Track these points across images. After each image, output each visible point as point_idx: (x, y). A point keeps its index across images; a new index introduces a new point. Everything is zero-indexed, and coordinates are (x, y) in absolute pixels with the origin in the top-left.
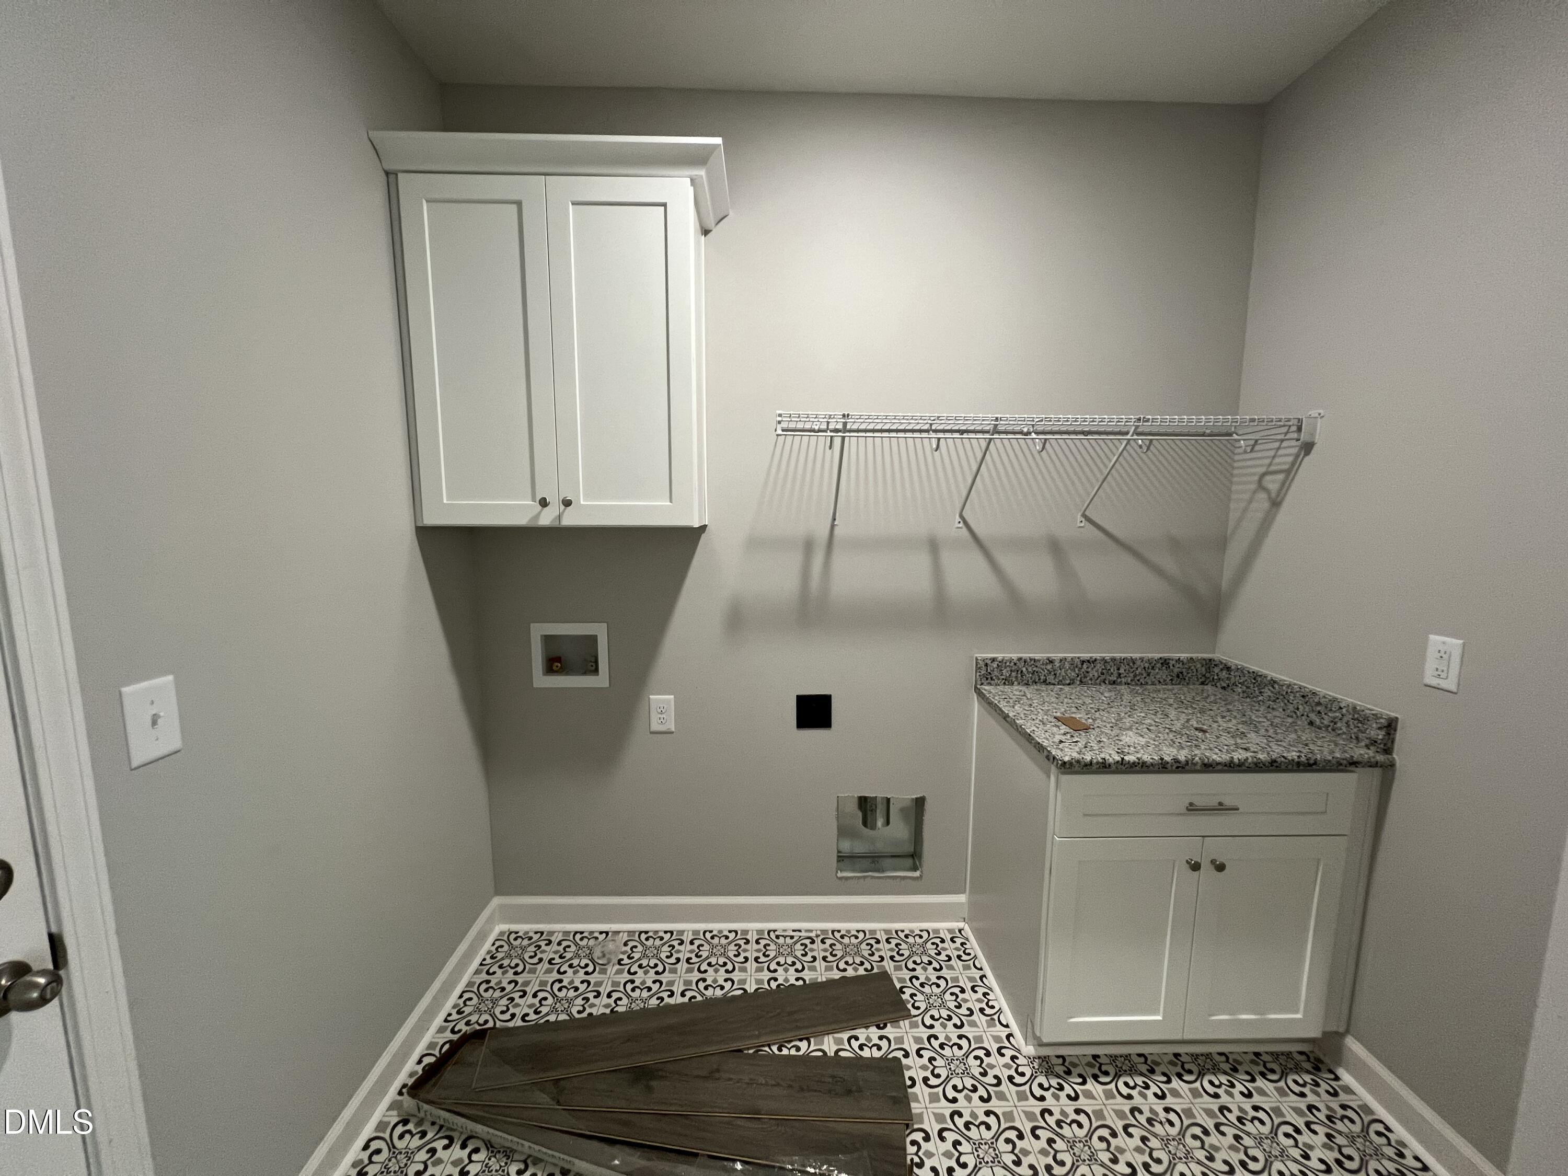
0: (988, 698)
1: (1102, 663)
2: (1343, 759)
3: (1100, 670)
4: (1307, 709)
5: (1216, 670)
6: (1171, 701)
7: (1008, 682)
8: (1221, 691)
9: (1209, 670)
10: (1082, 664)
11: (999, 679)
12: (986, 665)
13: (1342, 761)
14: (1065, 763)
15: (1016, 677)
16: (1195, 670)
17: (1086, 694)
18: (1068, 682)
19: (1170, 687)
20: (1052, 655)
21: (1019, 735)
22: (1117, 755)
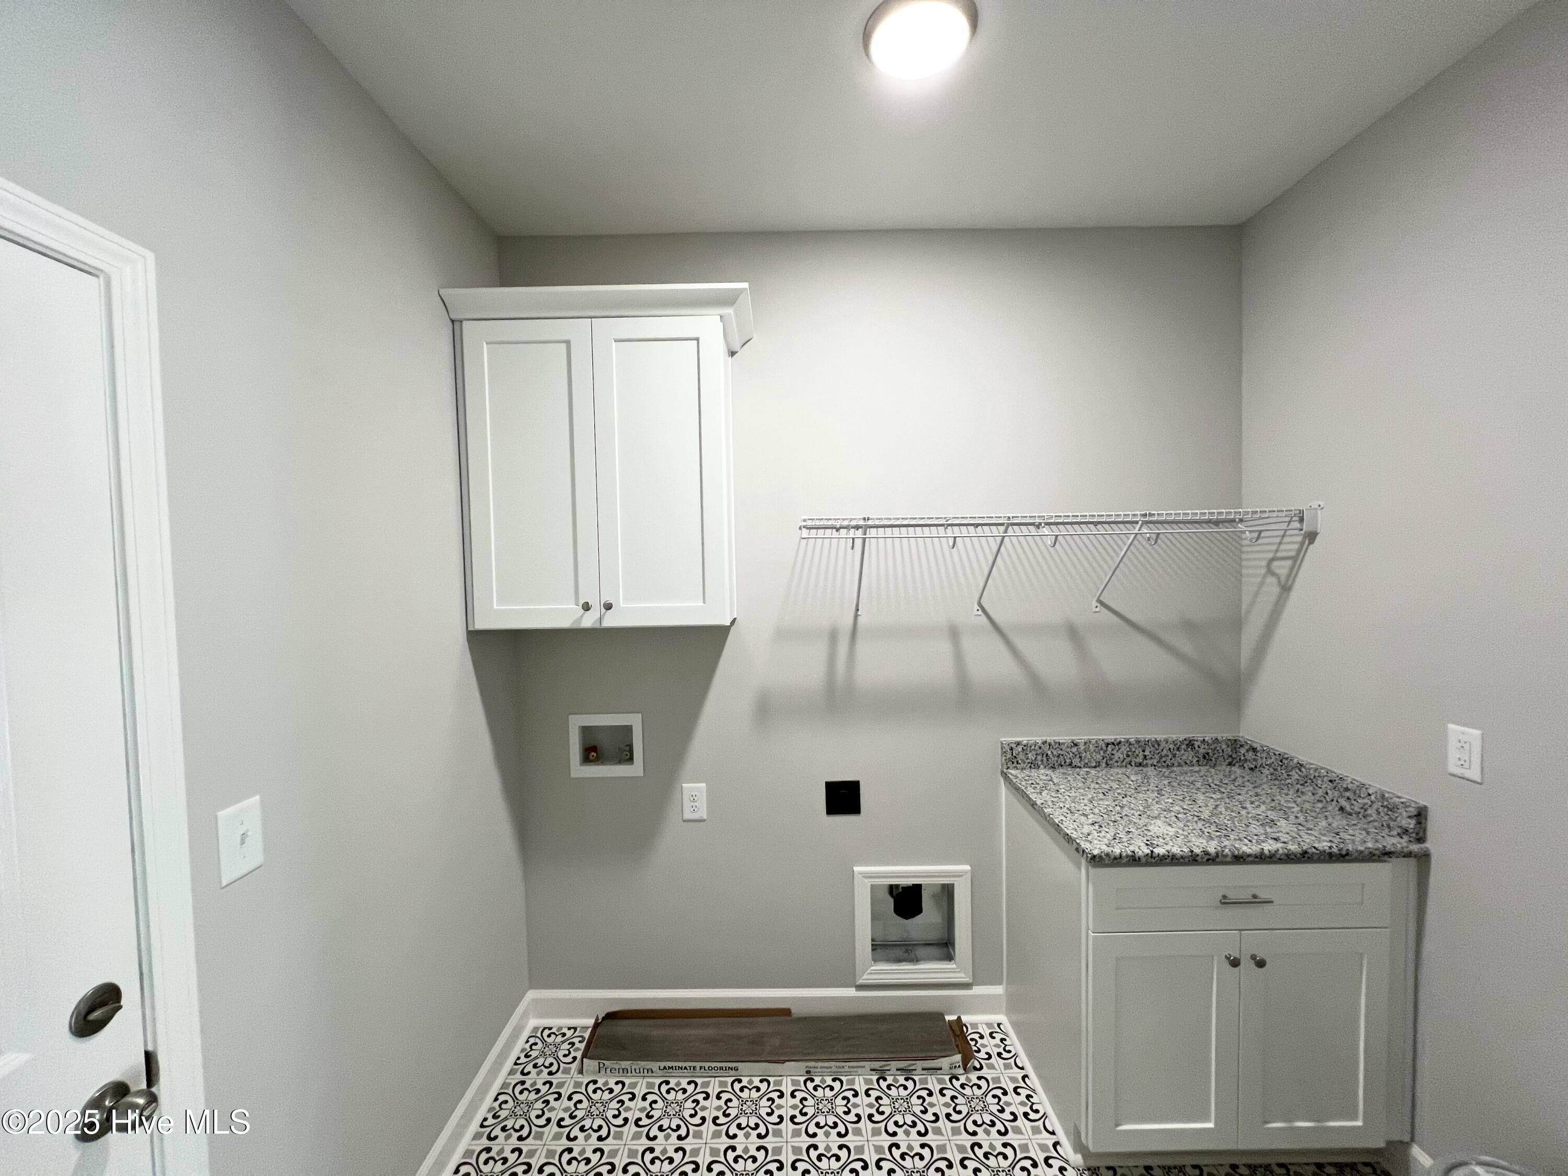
0: (1014, 784)
1: (1127, 745)
2: (1376, 850)
3: (1125, 752)
4: (1336, 794)
5: (1243, 751)
6: (1198, 785)
7: (1033, 765)
8: (1249, 772)
9: (1235, 750)
10: (1107, 747)
11: (1024, 763)
12: (1012, 749)
13: (1375, 852)
14: (1094, 856)
15: (1042, 761)
16: (1221, 751)
17: (1112, 778)
18: (1094, 764)
19: (1197, 768)
20: (1076, 738)
21: (1047, 823)
22: (1146, 847)
